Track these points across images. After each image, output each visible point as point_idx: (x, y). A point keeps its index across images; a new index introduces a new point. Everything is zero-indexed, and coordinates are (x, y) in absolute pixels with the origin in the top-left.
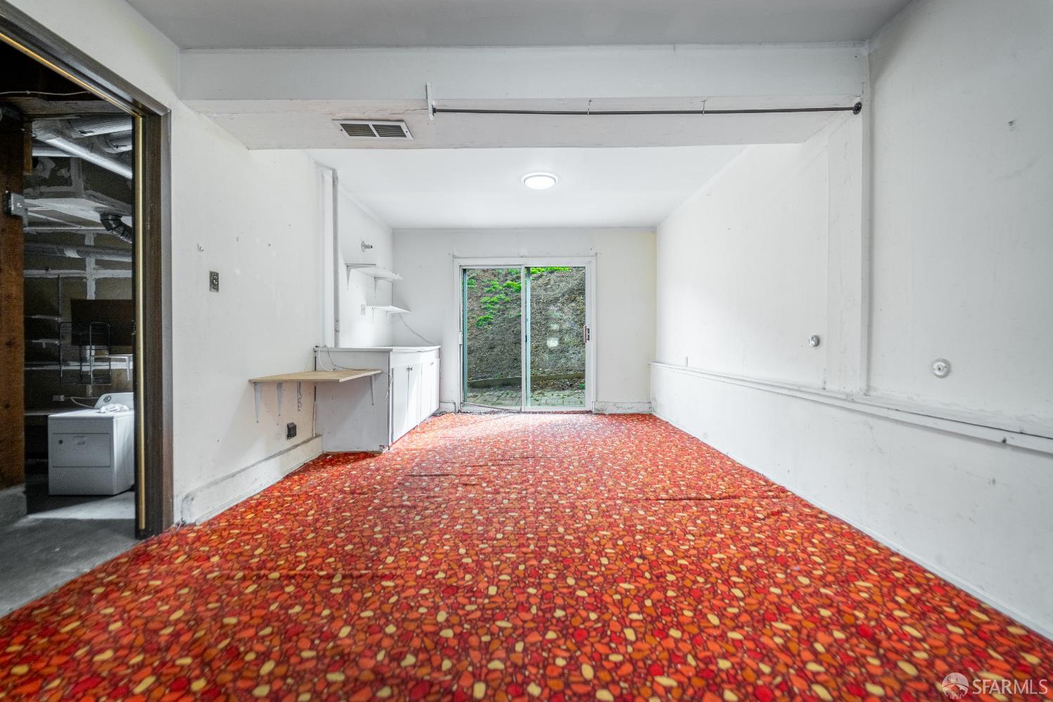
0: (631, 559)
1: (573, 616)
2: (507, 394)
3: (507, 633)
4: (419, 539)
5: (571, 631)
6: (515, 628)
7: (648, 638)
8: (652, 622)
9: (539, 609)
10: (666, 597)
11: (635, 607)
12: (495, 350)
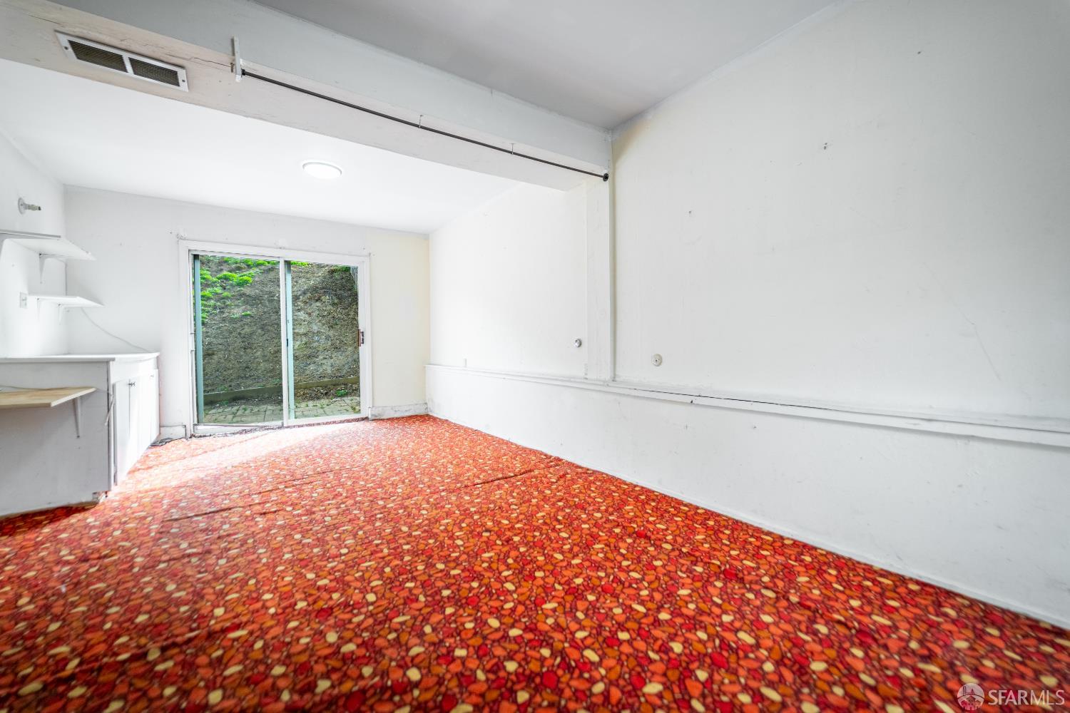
0: (480, 535)
1: (459, 590)
2: (245, 410)
3: (410, 623)
4: (244, 582)
5: (464, 601)
6: (415, 618)
7: (523, 583)
8: (520, 572)
9: (426, 596)
10: (520, 553)
11: (502, 567)
12: (215, 357)
